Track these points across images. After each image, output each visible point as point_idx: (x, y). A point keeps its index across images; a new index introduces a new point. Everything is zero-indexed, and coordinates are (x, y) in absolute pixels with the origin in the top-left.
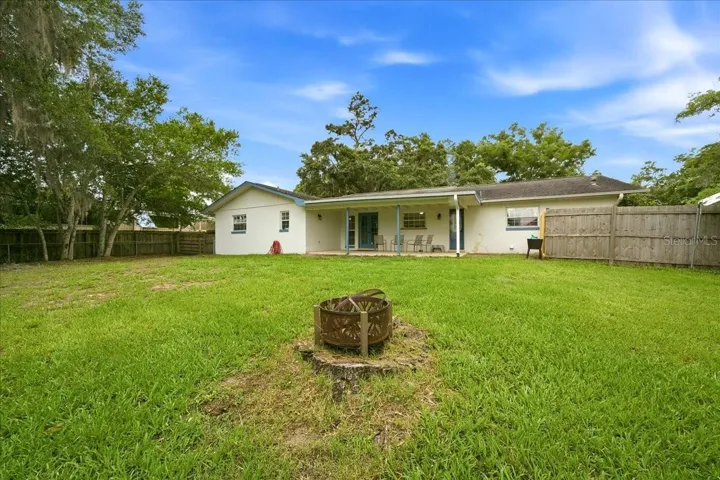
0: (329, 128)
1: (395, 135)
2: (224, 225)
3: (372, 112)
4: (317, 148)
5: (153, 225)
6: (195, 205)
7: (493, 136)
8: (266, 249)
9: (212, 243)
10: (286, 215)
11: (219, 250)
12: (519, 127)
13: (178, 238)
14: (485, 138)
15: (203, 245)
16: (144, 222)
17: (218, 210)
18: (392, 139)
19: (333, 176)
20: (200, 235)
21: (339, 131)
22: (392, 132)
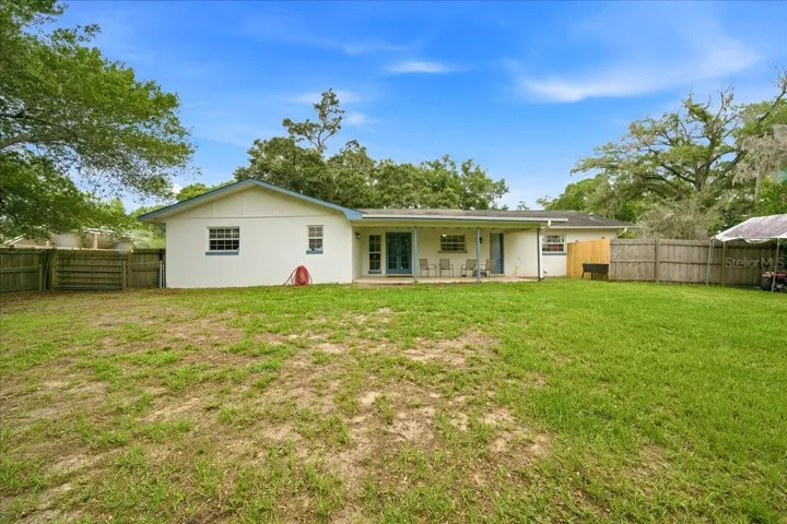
1: (357, 146)
2: (187, 241)
7: (429, 163)
8: (283, 278)
10: (316, 231)
12: (450, 159)
13: (54, 263)
14: (423, 164)
15: (128, 273)
17: (172, 217)
22: (354, 142)
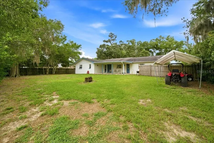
0: (104, 41)
1: (122, 42)
2: (77, 67)
3: (115, 37)
4: (101, 46)
5: (62, 67)
6: (71, 62)
7: (154, 40)
8: (86, 73)
9: (75, 71)
10: (90, 65)
11: (76, 72)
12: (162, 37)
13: (67, 70)
14: (151, 40)
15: (73, 72)
16: (60, 66)
17: (76, 63)
18: (121, 43)
19: (105, 53)
20: (72, 69)
21: (107, 42)
22: (121, 41)
